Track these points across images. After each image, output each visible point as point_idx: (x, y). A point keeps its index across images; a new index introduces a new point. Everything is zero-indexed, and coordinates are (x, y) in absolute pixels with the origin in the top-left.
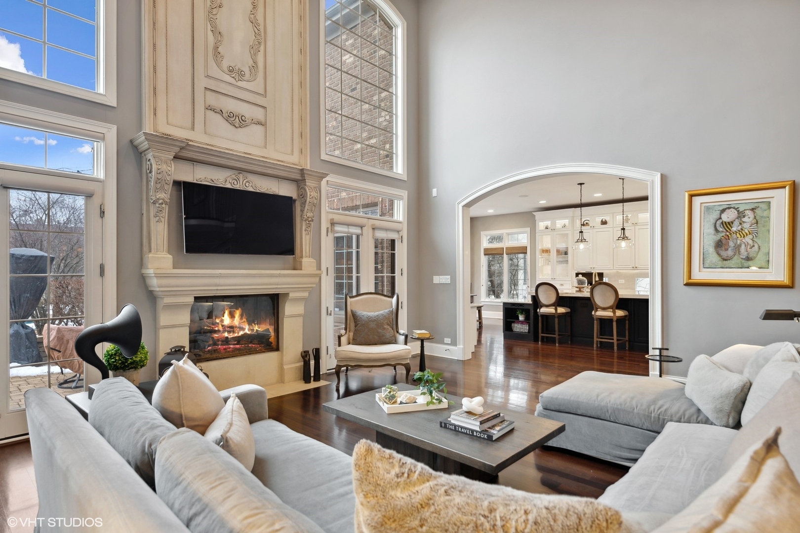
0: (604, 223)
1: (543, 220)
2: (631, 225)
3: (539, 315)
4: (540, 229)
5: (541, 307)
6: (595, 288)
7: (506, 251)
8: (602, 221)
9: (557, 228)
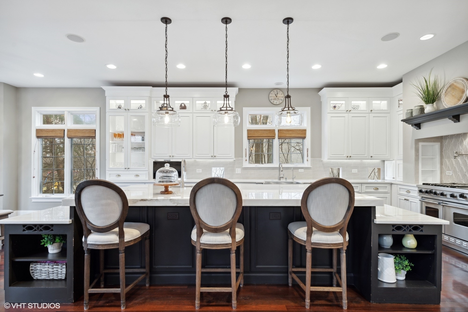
0: (183, 107)
1: (115, 98)
2: (210, 112)
3: (85, 249)
4: (111, 108)
5: (89, 233)
6: (201, 191)
7: (67, 134)
8: (181, 105)
9: (132, 108)
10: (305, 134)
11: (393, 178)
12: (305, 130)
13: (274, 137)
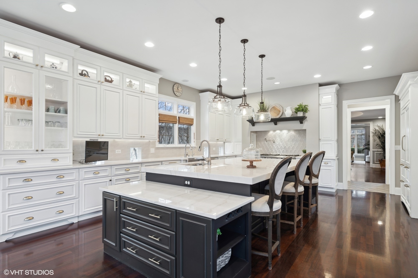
2: (139, 92)
10: (193, 122)
11: (233, 153)
12: (193, 119)
13: (176, 122)
